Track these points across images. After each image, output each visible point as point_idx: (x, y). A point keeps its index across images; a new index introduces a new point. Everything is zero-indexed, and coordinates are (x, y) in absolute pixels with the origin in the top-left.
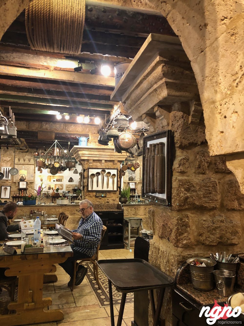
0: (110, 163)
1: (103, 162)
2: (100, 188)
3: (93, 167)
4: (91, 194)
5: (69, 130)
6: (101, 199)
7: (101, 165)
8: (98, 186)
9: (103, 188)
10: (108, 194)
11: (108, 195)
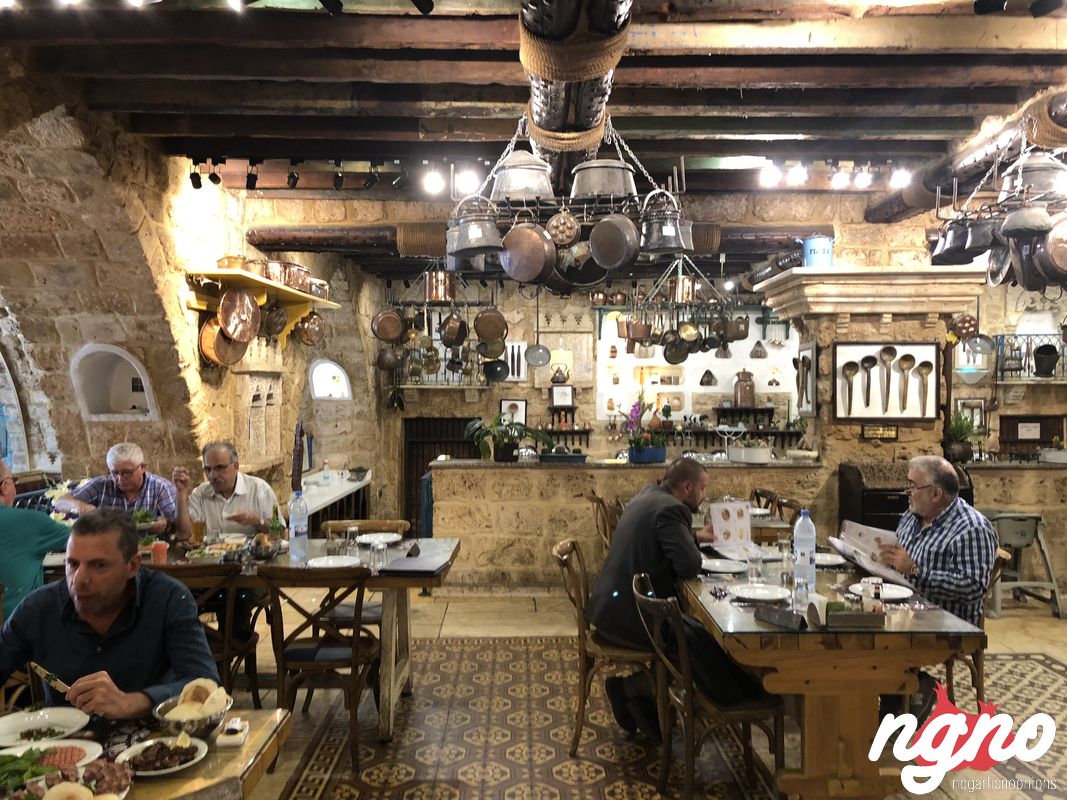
0: (910, 323)
1: (885, 320)
2: (876, 411)
3: (850, 339)
4: (846, 430)
5: (765, 215)
6: (879, 446)
7: (878, 330)
8: (867, 404)
9: (886, 409)
10: (904, 429)
11: (905, 434)
